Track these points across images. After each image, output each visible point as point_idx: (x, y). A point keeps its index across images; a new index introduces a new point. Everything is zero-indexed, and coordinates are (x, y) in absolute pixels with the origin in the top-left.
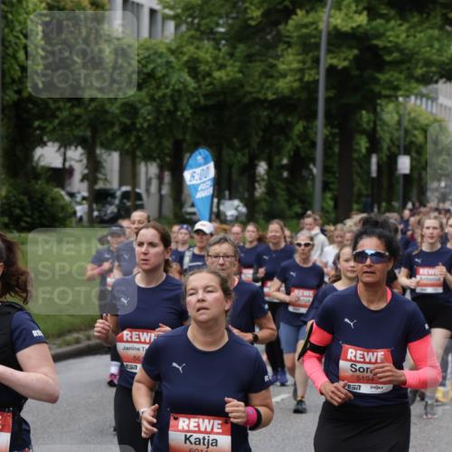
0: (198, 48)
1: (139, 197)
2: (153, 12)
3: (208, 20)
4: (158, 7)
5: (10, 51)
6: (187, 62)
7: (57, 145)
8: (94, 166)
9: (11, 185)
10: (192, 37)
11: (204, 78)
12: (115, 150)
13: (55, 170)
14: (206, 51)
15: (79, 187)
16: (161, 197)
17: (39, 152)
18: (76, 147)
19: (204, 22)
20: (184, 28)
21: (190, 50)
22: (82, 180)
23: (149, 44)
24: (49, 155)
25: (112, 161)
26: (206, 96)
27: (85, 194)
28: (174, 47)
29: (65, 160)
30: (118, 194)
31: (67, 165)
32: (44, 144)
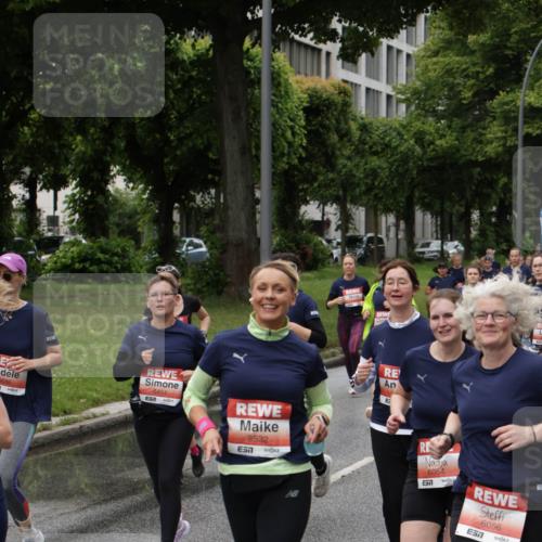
0: (423, 123)
1: (381, 241)
2: (389, 97)
3: (431, 102)
4: (393, 93)
5: (280, 132)
6: (415, 133)
7: (317, 203)
8: (346, 219)
9: (282, 235)
10: (419, 114)
11: (429, 145)
12: (361, 205)
13: (315, 223)
14: (430, 125)
15: (335, 235)
16: (398, 240)
17: (303, 209)
18: (332, 204)
19: (427, 103)
20: (413, 108)
21: (417, 125)
22: (336, 230)
23: (385, 122)
24: (311, 211)
25: (359, 214)
26: (431, 159)
27: (339, 240)
28: (405, 123)
29: (323, 215)
30: (365, 239)
31: (325, 218)
32: (307, 203)
